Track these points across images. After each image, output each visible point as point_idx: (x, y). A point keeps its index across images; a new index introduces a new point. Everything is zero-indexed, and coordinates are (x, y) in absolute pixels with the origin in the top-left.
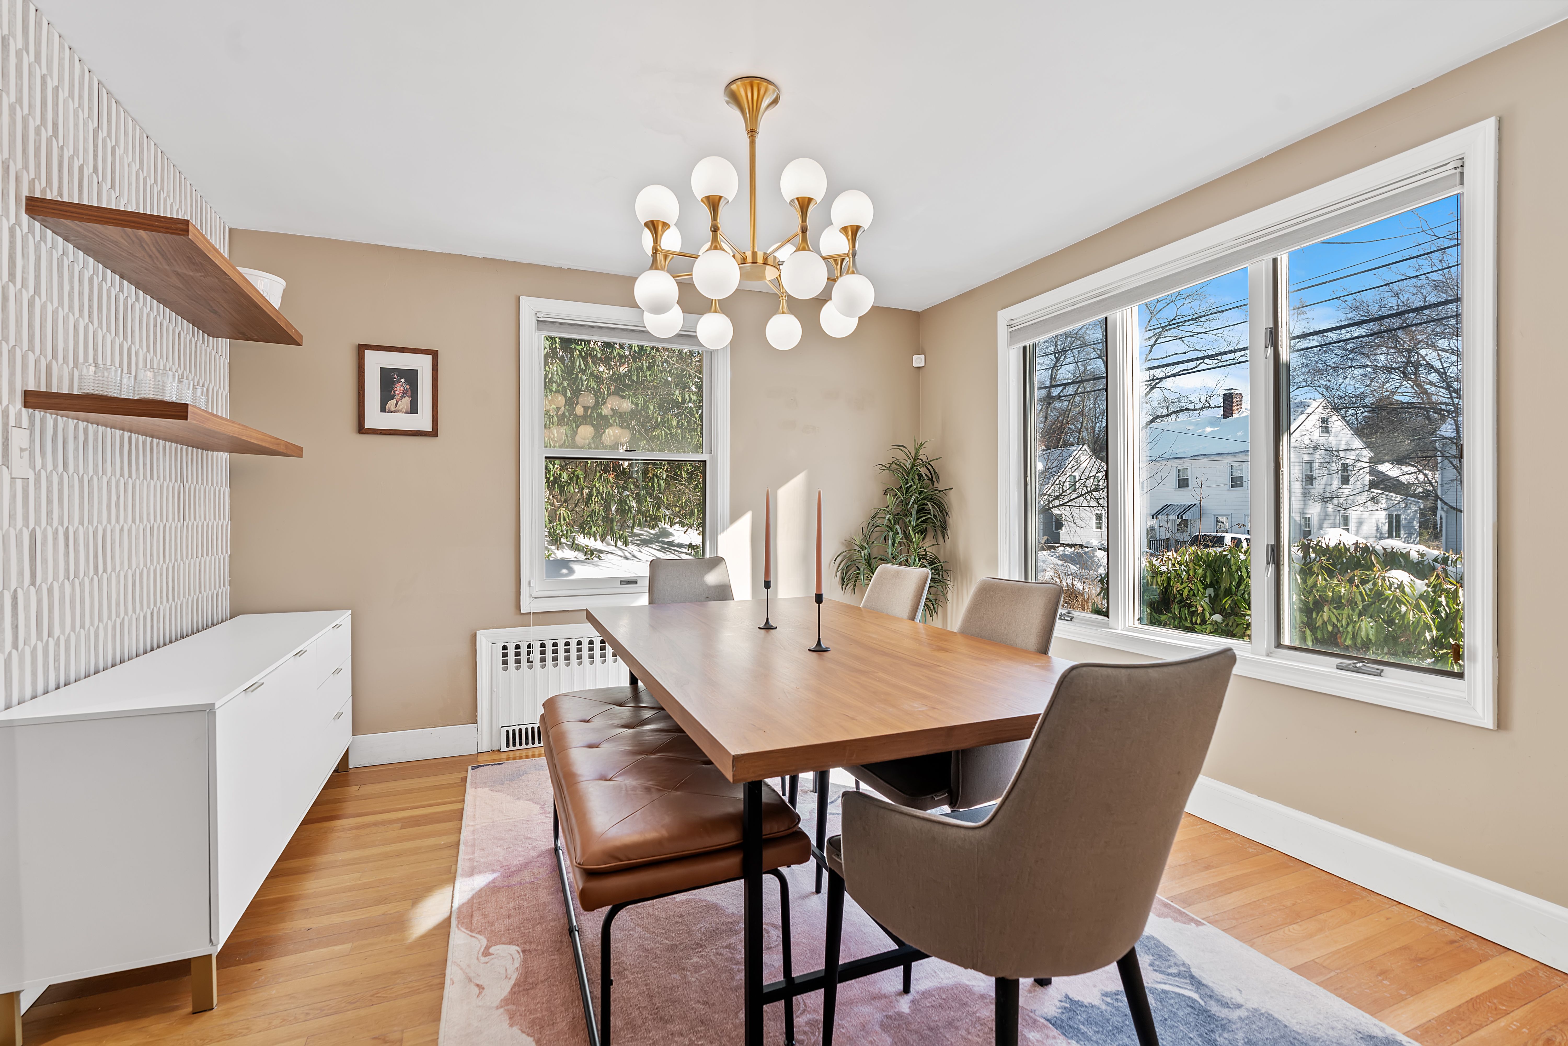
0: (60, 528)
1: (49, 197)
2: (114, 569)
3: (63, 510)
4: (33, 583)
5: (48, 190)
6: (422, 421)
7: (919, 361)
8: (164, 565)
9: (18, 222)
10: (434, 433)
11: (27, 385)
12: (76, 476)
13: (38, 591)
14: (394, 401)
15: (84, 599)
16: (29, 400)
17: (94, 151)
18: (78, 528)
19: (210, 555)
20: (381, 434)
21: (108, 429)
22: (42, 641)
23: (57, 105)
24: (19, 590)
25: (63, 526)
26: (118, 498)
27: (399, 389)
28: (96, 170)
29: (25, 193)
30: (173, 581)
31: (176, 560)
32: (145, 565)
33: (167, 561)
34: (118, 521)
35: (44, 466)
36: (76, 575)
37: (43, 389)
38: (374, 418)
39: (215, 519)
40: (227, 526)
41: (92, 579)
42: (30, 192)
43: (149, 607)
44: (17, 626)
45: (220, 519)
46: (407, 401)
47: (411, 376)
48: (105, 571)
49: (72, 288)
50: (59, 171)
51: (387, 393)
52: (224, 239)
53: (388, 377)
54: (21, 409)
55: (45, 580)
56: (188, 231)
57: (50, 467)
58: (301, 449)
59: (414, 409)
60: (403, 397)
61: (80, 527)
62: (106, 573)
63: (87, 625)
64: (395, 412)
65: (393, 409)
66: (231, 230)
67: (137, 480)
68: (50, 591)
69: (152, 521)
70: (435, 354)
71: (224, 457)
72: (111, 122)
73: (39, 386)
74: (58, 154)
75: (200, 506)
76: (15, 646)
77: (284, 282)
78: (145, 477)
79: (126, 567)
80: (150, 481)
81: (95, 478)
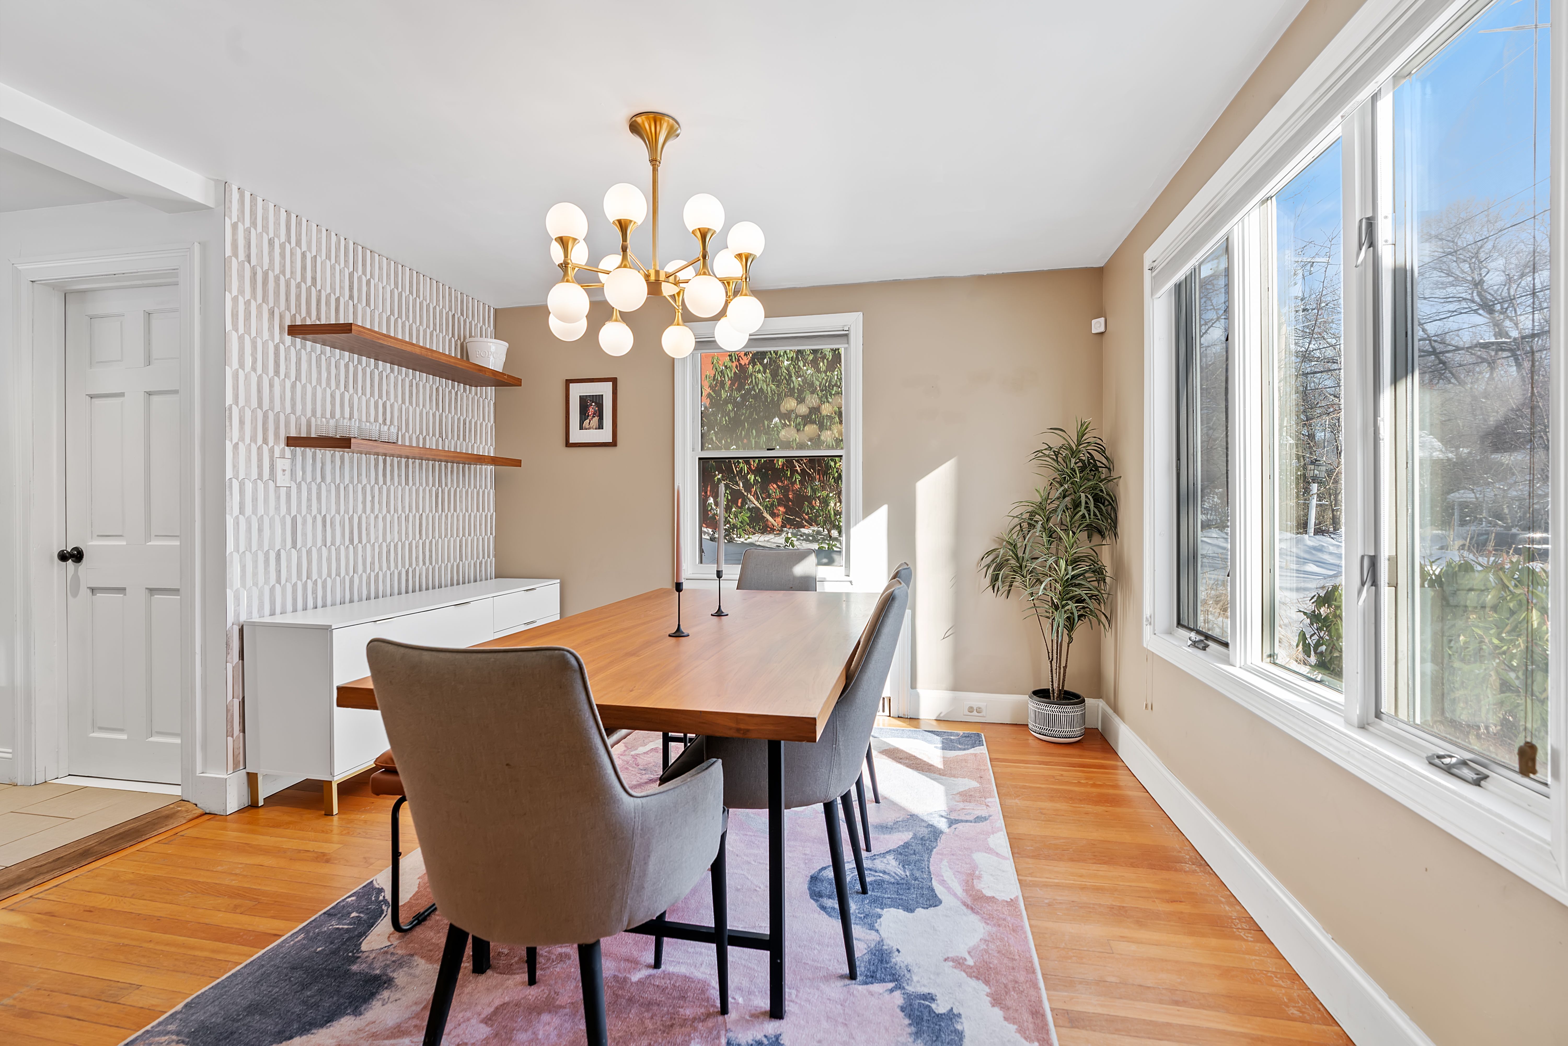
0: (318, 516)
1: (308, 322)
2: (369, 541)
3: (321, 505)
4: (294, 546)
5: (308, 318)
6: (605, 435)
7: (1098, 325)
8: (421, 542)
9: (282, 341)
10: (614, 444)
11: (289, 433)
12: (333, 485)
13: (299, 552)
14: (588, 421)
15: (340, 559)
16: (290, 442)
17: (350, 286)
18: (334, 516)
19: (472, 535)
20: (579, 446)
21: (364, 455)
22: (301, 581)
23: (316, 266)
24: (282, 551)
25: (320, 514)
26: (373, 497)
27: (591, 411)
28: (351, 297)
29: (288, 322)
30: (431, 551)
31: (433, 537)
32: (400, 539)
33: (424, 538)
34: (372, 511)
35: (304, 479)
36: (333, 543)
37: (304, 435)
38: (577, 436)
39: (478, 510)
40: (492, 516)
41: (348, 547)
42: (292, 321)
43: (403, 566)
44: (280, 571)
45: (483, 510)
46: (596, 419)
47: (598, 400)
48: (360, 541)
49: (329, 373)
50: (317, 305)
51: (584, 414)
52: (489, 317)
53: (585, 402)
54: (284, 448)
55: (304, 544)
56: (351, 330)
57: (309, 479)
58: (520, 461)
59: (600, 426)
60: (594, 417)
61: (337, 515)
62: (361, 544)
63: (343, 574)
64: (589, 429)
65: (587, 427)
66: (496, 310)
67: (392, 486)
68: (309, 552)
69: (407, 512)
70: (614, 381)
71: (490, 468)
72: (366, 265)
73: (300, 433)
74: (317, 295)
75: (461, 502)
76: (278, 581)
77: (507, 344)
78: (400, 483)
79: (381, 540)
80: (405, 487)
81: (351, 486)
